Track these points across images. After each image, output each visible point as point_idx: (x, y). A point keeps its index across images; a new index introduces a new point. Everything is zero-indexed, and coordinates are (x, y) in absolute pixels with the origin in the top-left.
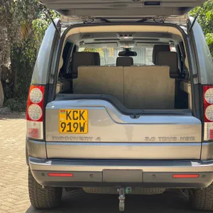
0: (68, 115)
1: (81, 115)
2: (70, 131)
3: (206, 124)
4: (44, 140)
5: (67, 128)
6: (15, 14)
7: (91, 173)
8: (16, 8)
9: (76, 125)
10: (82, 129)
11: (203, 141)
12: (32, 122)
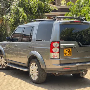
0: (66, 50)
4: (60, 59)
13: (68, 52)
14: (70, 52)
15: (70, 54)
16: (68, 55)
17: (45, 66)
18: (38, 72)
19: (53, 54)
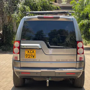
0: (28, 52)
1: (33, 52)
2: (29, 57)
3: (78, 55)
4: (20, 61)
5: (28, 56)
6: (5, 12)
7: (37, 73)
8: (5, 10)
9: (31, 55)
10: (34, 57)
11: (77, 61)
12: (15, 54)
14: (34, 54)
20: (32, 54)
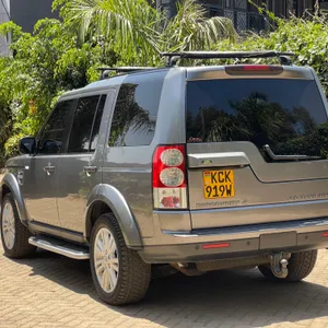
0: (213, 178)
1: (227, 177)
2: (216, 195)
4: (188, 209)
5: (213, 192)
9: (222, 189)
13: (219, 184)
14: (228, 183)
15: (229, 192)
16: (219, 193)
17: (141, 238)
18: (117, 261)
19: (164, 192)
20: (224, 184)
